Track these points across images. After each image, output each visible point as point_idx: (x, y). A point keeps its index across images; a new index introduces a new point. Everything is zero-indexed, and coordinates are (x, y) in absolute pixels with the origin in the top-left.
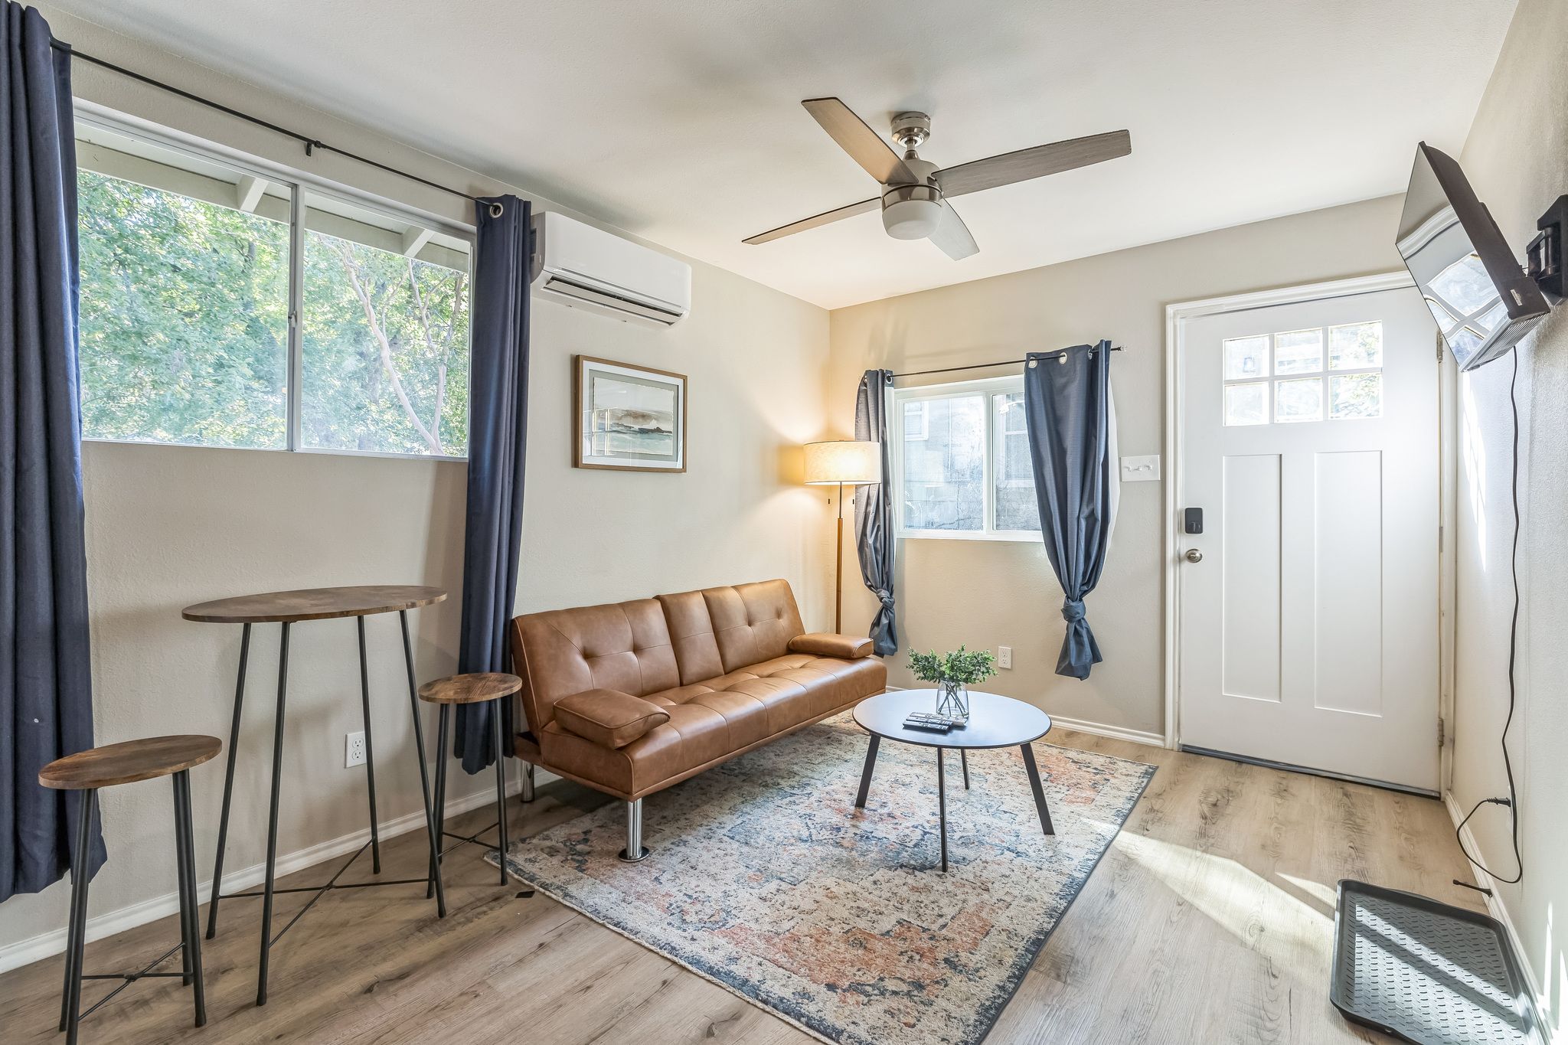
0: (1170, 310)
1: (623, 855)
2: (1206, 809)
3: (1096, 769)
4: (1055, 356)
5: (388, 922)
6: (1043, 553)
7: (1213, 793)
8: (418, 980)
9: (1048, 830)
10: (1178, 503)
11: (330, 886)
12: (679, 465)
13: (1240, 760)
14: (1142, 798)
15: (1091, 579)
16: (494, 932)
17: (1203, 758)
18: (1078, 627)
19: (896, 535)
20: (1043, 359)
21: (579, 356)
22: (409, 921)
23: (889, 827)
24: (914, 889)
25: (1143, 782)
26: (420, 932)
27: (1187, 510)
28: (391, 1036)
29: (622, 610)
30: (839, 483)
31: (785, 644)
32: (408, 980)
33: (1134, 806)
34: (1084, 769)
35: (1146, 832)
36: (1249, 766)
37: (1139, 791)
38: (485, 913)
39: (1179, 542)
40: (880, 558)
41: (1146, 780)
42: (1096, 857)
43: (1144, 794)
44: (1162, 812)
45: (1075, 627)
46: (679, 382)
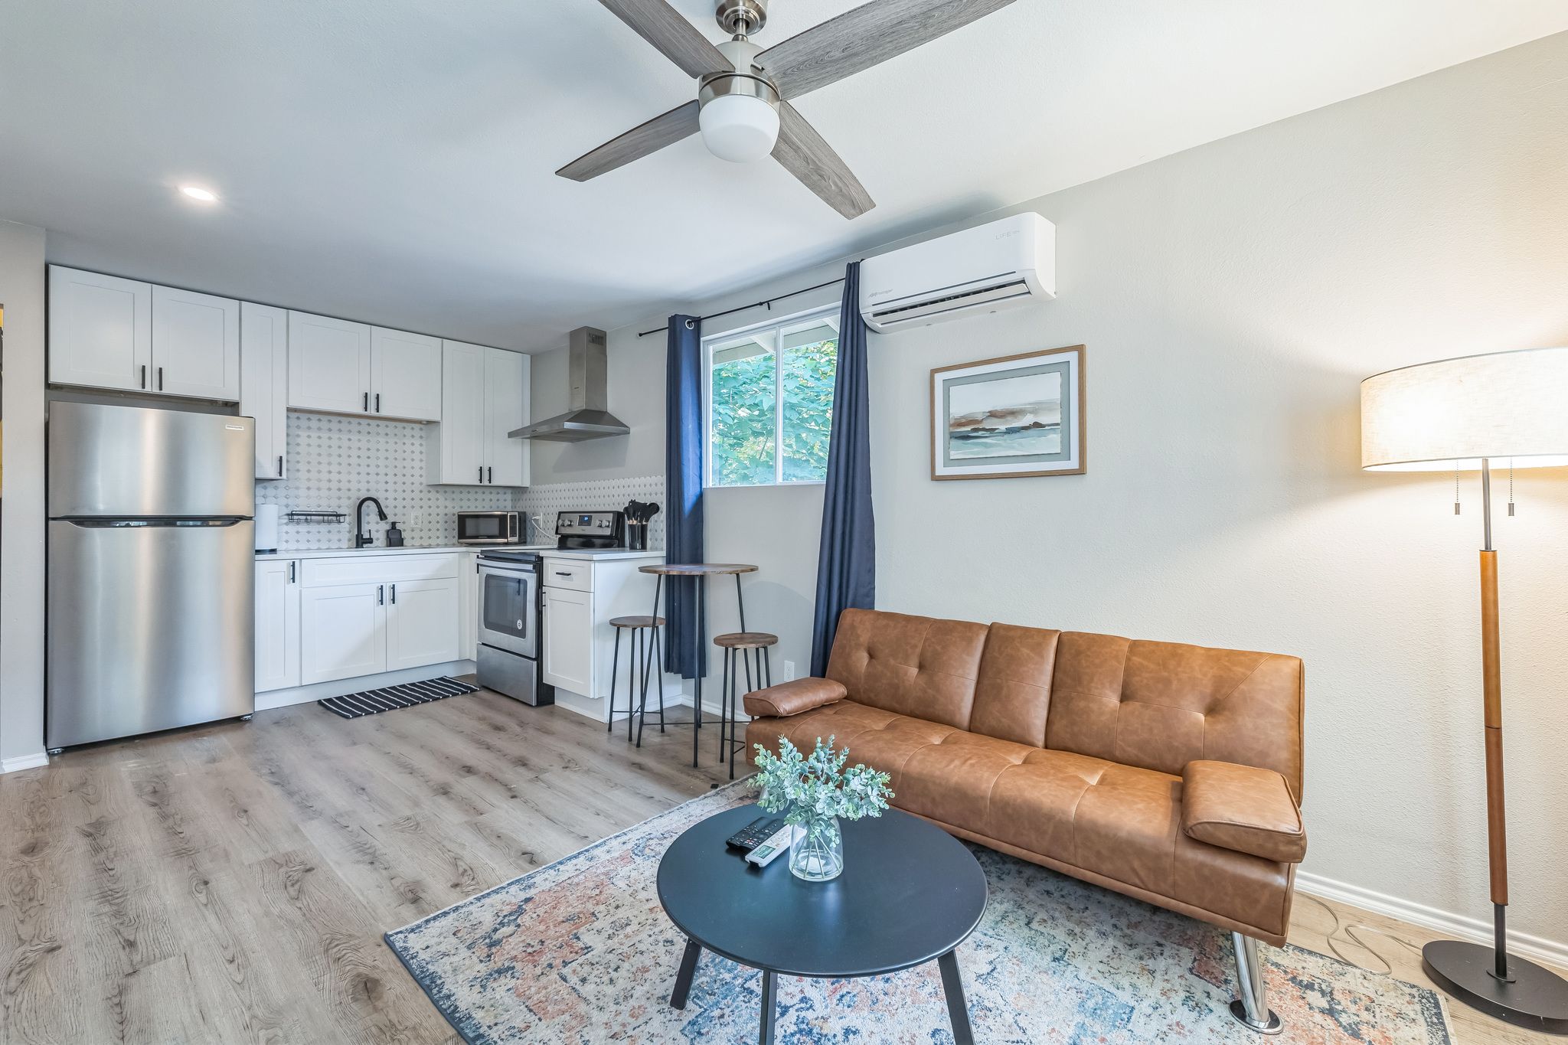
12: (1075, 465)
21: (933, 369)
29: (928, 626)
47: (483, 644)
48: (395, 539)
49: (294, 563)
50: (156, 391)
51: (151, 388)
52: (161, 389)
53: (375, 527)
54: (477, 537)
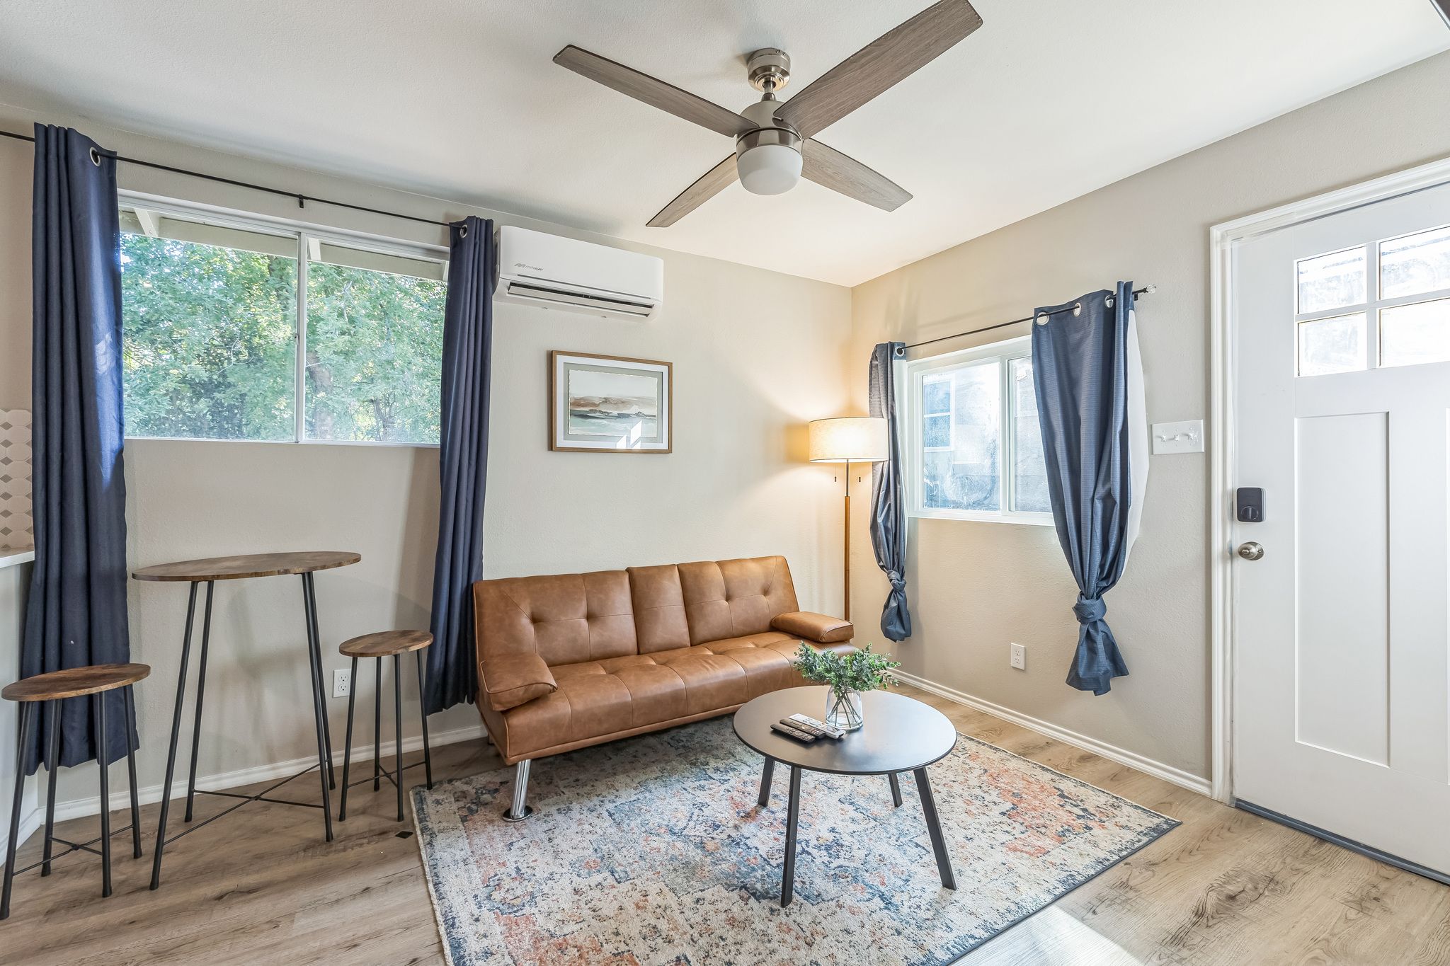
0: (1216, 232)
1: (507, 814)
2: (1212, 899)
3: (1085, 810)
4: (1070, 307)
6: (1055, 540)
7: (1243, 879)
8: (257, 898)
9: (949, 883)
10: (1226, 482)
12: (664, 446)
13: (1322, 837)
14: (1122, 864)
15: (1110, 574)
16: (349, 866)
17: (1264, 823)
18: (1091, 630)
19: (908, 514)
20: (1054, 312)
21: (552, 351)
22: (307, 838)
23: (772, 836)
24: (732, 922)
25: (1139, 841)
27: (1240, 491)
29: (582, 581)
30: (845, 461)
31: (769, 621)
32: (251, 896)
33: (1098, 874)
34: (1068, 807)
35: (1090, 915)
36: (1334, 848)
37: (1125, 853)
38: (360, 845)
39: (1229, 533)
40: (891, 538)
41: (1145, 839)
42: (986, 935)
43: (1129, 860)
44: (1136, 891)
45: (1088, 631)
46: (665, 369)
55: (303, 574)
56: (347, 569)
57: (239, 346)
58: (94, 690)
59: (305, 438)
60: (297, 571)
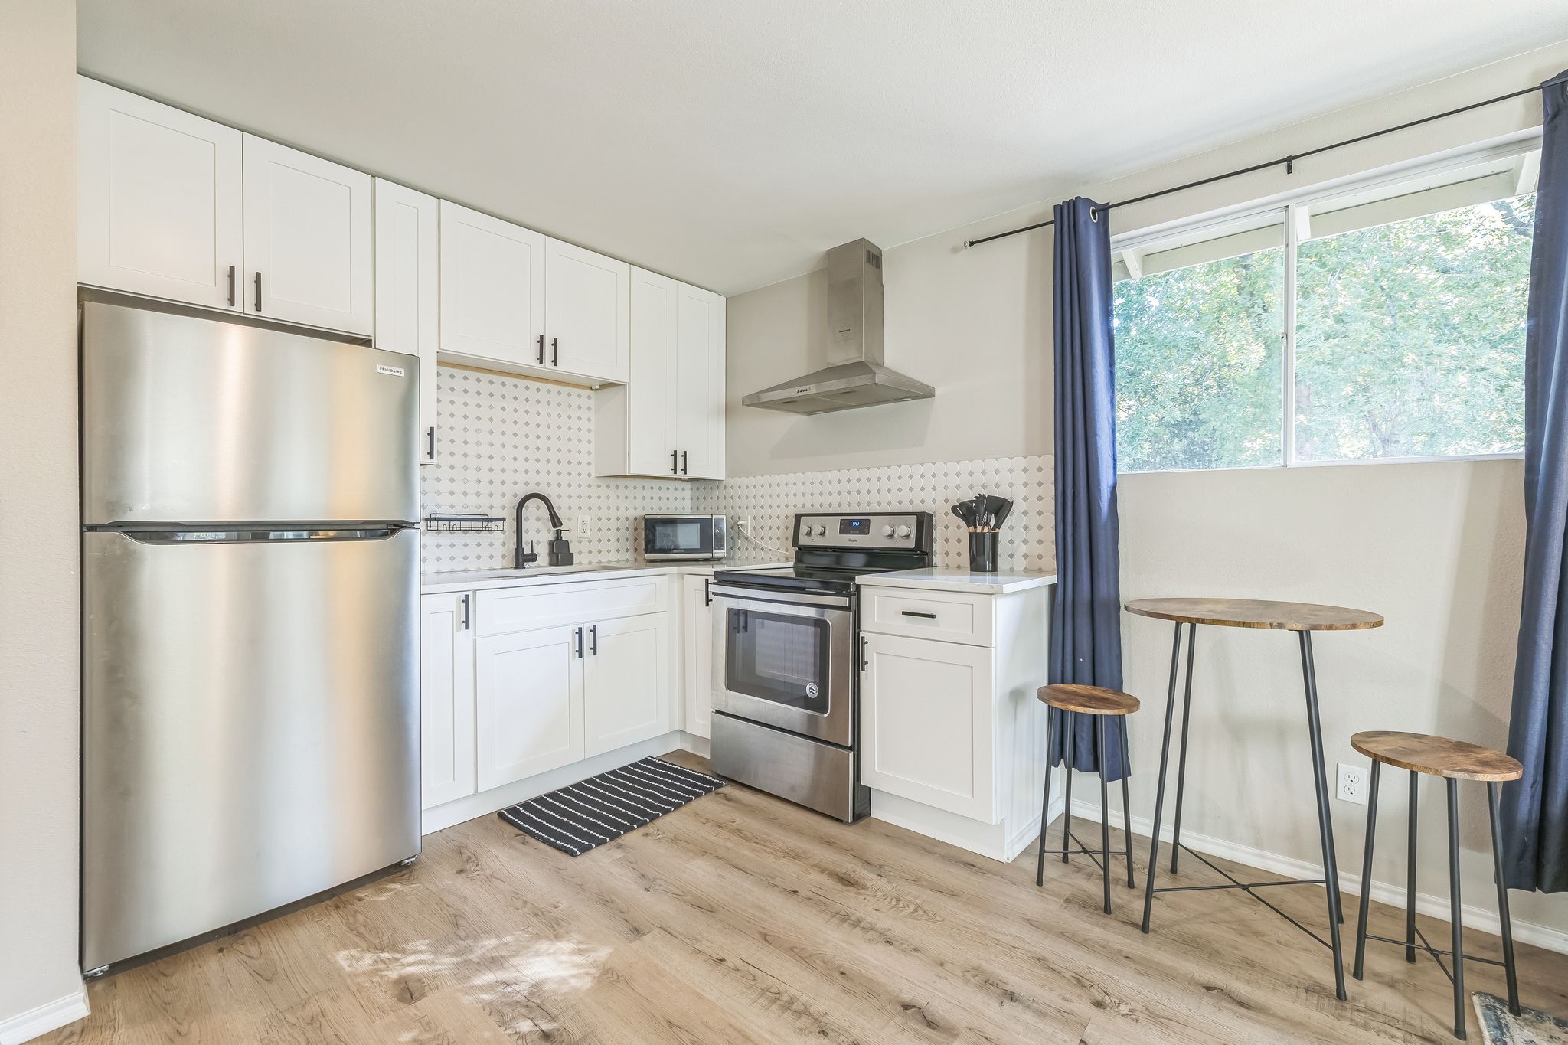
5: (1293, 962)
8: (1249, 1018)
11: (1245, 888)
22: (1311, 977)
26: (1307, 992)
28: (1178, 1028)
32: (1242, 1010)
38: (1393, 1037)
47: (717, 712)
48: (561, 554)
49: (467, 597)
50: (250, 310)
51: (244, 305)
52: (259, 308)
53: (537, 535)
54: (669, 551)
55: (1301, 632)
56: (1363, 633)
57: (1209, 381)
58: (1096, 712)
59: (1294, 461)
60: (1295, 627)
